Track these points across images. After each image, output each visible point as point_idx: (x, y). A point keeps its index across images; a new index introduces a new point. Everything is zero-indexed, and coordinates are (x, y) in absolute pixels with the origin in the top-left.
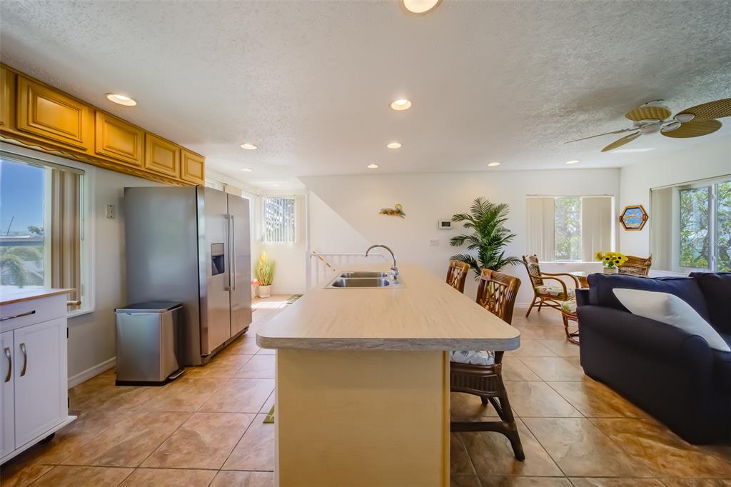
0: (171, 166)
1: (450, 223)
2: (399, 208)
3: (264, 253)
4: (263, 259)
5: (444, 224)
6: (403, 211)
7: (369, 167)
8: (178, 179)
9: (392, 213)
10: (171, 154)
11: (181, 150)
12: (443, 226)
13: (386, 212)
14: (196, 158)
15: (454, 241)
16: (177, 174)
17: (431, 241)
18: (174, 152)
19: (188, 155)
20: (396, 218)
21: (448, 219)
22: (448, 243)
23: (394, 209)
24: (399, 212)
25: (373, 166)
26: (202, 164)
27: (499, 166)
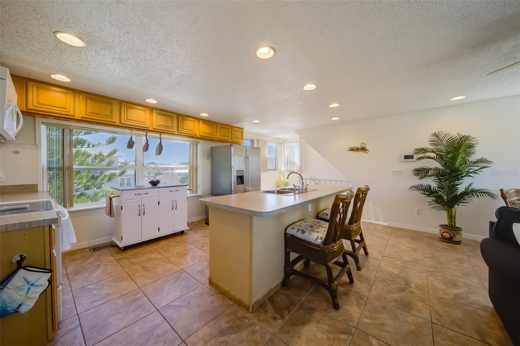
0: (227, 135)
1: (413, 156)
2: (363, 146)
3: (282, 177)
4: (281, 180)
5: (406, 157)
6: (367, 147)
7: (333, 119)
8: (231, 141)
9: (358, 150)
10: (227, 130)
11: (232, 127)
12: (405, 158)
13: (352, 150)
14: (238, 129)
15: (417, 172)
16: (230, 139)
17: (393, 172)
18: (229, 129)
19: (235, 129)
20: (361, 153)
21: (410, 152)
22: (411, 173)
23: (359, 147)
24: (363, 149)
25: (335, 119)
26: (242, 132)
27: (465, 98)
